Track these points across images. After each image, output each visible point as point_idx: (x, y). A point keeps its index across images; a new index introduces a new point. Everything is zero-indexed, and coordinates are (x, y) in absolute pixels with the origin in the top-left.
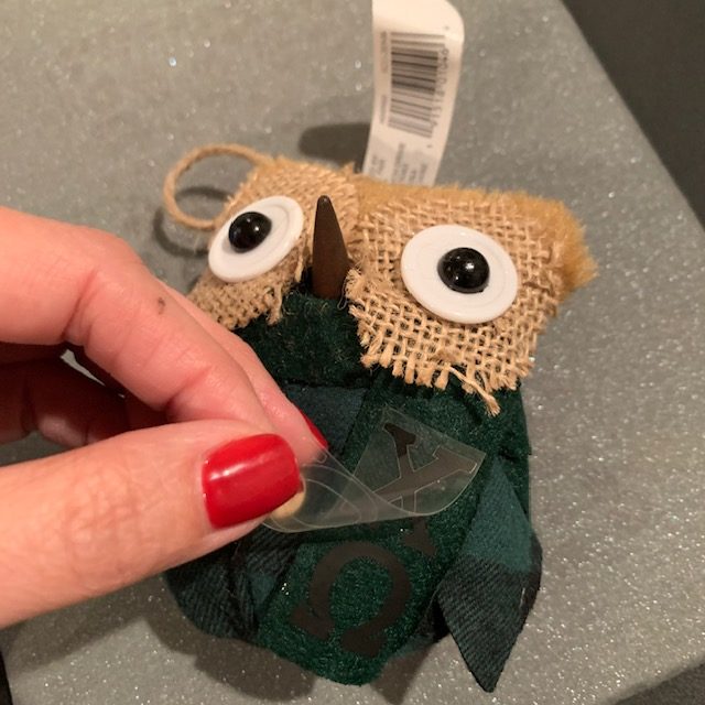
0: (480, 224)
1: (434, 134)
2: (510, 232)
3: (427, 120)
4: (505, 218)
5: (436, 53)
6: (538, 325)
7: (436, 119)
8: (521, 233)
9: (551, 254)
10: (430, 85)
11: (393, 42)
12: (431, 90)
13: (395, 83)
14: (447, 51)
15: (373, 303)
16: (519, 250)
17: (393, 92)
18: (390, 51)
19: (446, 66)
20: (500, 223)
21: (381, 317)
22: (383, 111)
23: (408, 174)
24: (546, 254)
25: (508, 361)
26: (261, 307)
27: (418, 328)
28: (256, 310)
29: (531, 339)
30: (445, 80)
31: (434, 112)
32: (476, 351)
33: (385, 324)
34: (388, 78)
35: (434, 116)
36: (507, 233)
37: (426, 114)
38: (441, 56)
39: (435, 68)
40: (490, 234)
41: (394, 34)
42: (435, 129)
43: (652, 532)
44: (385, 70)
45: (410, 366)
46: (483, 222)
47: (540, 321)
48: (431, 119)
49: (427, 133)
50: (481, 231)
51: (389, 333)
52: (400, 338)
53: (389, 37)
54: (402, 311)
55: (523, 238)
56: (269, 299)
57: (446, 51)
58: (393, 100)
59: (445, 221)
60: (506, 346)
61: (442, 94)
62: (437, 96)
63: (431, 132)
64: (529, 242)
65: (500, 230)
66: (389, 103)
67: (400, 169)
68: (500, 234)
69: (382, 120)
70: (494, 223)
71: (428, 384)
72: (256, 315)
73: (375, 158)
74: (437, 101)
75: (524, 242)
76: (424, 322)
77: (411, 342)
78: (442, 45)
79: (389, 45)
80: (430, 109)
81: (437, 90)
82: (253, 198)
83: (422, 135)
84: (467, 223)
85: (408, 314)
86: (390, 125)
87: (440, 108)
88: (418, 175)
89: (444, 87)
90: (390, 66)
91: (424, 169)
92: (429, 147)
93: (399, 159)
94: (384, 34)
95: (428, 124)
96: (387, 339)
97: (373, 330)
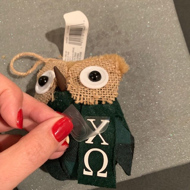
0: (97, 64)
1: (82, 45)
2: (105, 64)
3: (80, 42)
4: (103, 61)
5: (82, 28)
6: (117, 84)
7: (82, 41)
8: (108, 64)
9: (115, 66)
12: (81, 35)
13: (70, 34)
14: (85, 27)
15: (74, 90)
16: (108, 68)
17: (69, 36)
18: (69, 29)
19: (85, 30)
20: (102, 63)
21: (77, 92)
22: (67, 41)
23: (77, 55)
25: (112, 94)
27: (87, 92)
28: (49, 99)
29: (117, 88)
30: (84, 33)
31: (81, 40)
32: (103, 94)
33: (79, 94)
34: (68, 34)
35: (82, 40)
36: (104, 65)
37: (79, 40)
38: (83, 28)
39: (82, 31)
40: (100, 66)
41: (71, 26)
42: (82, 44)
43: (165, 138)
44: (67, 33)
45: (88, 101)
46: (98, 64)
47: (117, 83)
48: (81, 41)
49: (80, 45)
50: (98, 66)
51: (81, 95)
52: (84, 96)
54: (82, 90)
55: (108, 65)
58: (69, 38)
60: (110, 91)
61: (83, 35)
62: (82, 36)
63: (81, 44)
64: (110, 65)
65: (102, 64)
67: (74, 54)
68: (102, 65)
69: (67, 43)
70: (101, 63)
71: (93, 104)
72: (49, 101)
73: (66, 52)
74: (82, 37)
75: (109, 65)
76: (88, 91)
77: (87, 96)
78: (84, 26)
80: (80, 39)
81: (82, 35)
82: (43, 73)
83: (79, 45)
84: (94, 65)
85: (84, 90)
86: (69, 43)
87: (83, 39)
88: (79, 54)
89: (84, 34)
90: (69, 31)
91: (81, 53)
92: (81, 48)
93: (73, 51)
94: (69, 27)
95: (80, 43)
96: (81, 97)
97: (76, 96)
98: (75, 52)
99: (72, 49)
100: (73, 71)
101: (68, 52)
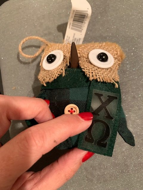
1: (82, 32)
7: (83, 28)
10: (82, 21)
11: (76, 12)
12: (82, 22)
13: (74, 20)
15: (86, 67)
17: (73, 22)
18: (74, 14)
19: (87, 17)
22: (70, 26)
23: (76, 40)
24: (116, 53)
26: (59, 73)
30: (86, 20)
31: (82, 27)
34: (72, 19)
37: (80, 27)
38: (86, 15)
39: (84, 18)
41: (76, 11)
45: (101, 78)
53: (75, 11)
56: (61, 71)
57: (88, 14)
58: (73, 24)
59: (94, 49)
62: (83, 24)
66: (71, 24)
67: (74, 39)
69: (69, 28)
73: (67, 37)
78: (87, 13)
79: (75, 13)
81: (84, 22)
83: (79, 32)
86: (71, 29)
87: (84, 26)
88: (78, 40)
89: (86, 22)
90: (74, 17)
91: (80, 39)
92: (81, 34)
93: (74, 37)
94: (74, 11)
95: (81, 29)
96: (93, 74)
97: (89, 73)
98: (75, 37)
99: (73, 35)
100: (81, 51)
101: (69, 37)
